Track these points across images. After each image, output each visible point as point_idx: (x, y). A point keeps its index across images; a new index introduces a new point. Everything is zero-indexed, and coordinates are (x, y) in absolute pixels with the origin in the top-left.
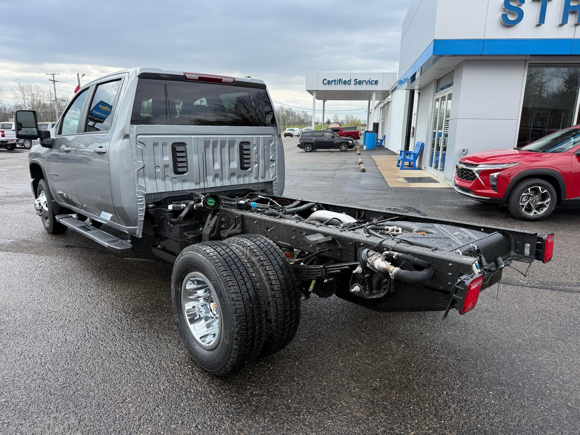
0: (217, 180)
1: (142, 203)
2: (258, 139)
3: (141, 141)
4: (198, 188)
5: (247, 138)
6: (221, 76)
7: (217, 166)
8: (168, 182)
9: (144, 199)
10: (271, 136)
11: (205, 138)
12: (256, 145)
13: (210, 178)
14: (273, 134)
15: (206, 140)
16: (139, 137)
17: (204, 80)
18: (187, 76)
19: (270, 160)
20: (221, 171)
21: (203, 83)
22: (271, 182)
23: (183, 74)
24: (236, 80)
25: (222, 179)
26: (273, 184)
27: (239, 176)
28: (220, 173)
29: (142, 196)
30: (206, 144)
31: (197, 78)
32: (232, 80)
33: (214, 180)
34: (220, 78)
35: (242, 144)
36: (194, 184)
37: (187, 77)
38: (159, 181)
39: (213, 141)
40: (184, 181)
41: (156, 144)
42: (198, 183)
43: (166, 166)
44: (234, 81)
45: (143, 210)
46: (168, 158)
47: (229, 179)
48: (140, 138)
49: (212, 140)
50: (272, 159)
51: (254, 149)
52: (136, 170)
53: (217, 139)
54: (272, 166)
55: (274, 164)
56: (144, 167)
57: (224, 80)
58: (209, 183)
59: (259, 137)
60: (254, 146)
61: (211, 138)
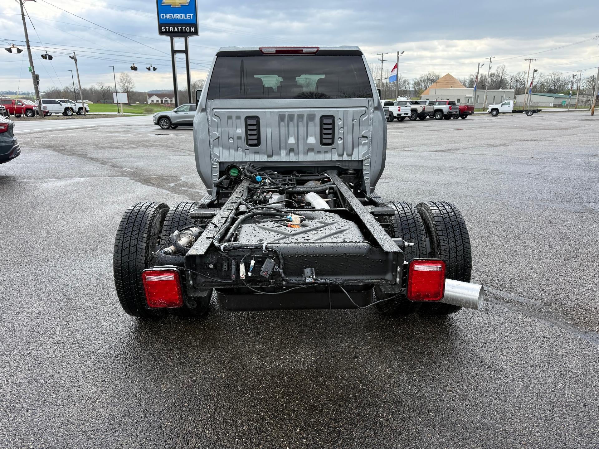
0: (292, 154)
1: (217, 170)
2: (345, 113)
3: (216, 114)
4: (271, 161)
5: (330, 111)
6: (302, 47)
7: (292, 140)
8: (240, 152)
9: (218, 166)
10: (365, 109)
11: (280, 111)
12: (342, 120)
13: (283, 152)
14: (368, 107)
15: (280, 113)
16: (215, 110)
17: (281, 53)
18: (263, 50)
19: (361, 136)
20: (296, 146)
21: (281, 56)
22: (362, 161)
23: (258, 49)
25: (297, 154)
26: (364, 164)
27: (319, 152)
28: (295, 147)
29: (216, 164)
30: (282, 118)
31: (275, 52)
32: (315, 50)
33: (288, 154)
35: (323, 117)
36: (266, 157)
37: (264, 52)
38: (232, 151)
39: (289, 115)
40: (257, 153)
41: (230, 117)
42: (269, 156)
43: (239, 138)
44: (317, 51)
45: (217, 175)
46: (240, 131)
47: (306, 154)
48: (216, 112)
49: (287, 114)
50: (364, 135)
51: (339, 123)
52: (211, 140)
53: (294, 113)
54: (364, 143)
55: (367, 141)
56: (218, 138)
57: (305, 51)
58: (283, 157)
59: (346, 111)
60: (339, 120)
61: (287, 111)
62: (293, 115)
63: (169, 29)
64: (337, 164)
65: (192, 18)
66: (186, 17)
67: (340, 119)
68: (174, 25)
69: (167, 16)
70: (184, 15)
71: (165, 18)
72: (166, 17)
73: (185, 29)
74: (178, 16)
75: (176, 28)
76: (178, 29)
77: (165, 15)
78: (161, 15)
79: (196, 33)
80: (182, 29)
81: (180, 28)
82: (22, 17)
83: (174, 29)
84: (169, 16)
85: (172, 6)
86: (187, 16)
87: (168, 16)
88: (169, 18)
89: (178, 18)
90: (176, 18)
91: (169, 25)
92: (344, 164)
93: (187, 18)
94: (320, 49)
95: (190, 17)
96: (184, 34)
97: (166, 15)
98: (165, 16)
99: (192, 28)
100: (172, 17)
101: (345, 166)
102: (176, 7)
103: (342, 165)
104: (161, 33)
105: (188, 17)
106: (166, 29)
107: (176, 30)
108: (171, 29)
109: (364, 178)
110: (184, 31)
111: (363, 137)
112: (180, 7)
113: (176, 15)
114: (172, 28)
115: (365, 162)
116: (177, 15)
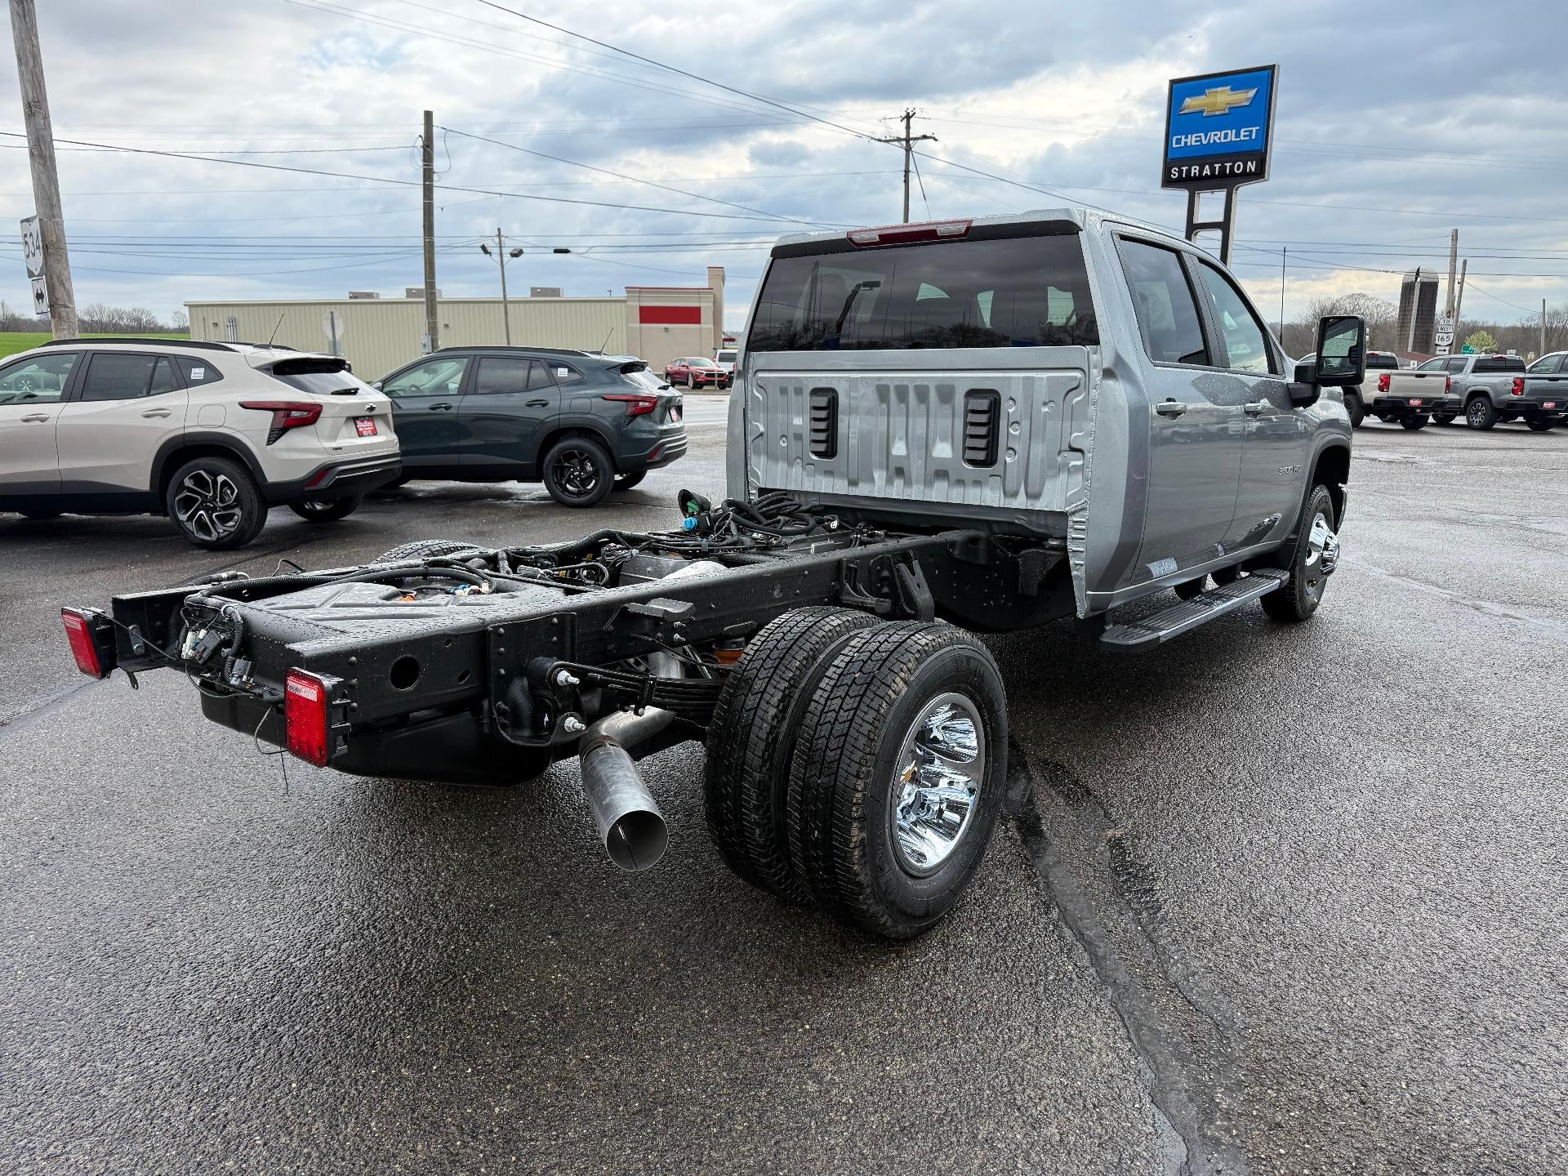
0: (898, 482)
2: (1028, 384)
3: (761, 382)
4: (855, 494)
5: (989, 378)
6: (935, 224)
7: (900, 448)
8: (797, 469)
10: (1078, 374)
11: (879, 379)
12: (1019, 401)
13: (880, 476)
14: (1086, 368)
15: (880, 383)
16: (760, 375)
17: (891, 240)
18: (856, 237)
19: (1065, 446)
20: (907, 462)
22: (1064, 515)
23: (844, 236)
24: (974, 224)
25: (908, 483)
26: (1070, 523)
27: (961, 482)
28: (906, 466)
29: (755, 491)
30: (882, 394)
31: (878, 239)
32: (963, 228)
33: (889, 481)
34: (932, 228)
35: (972, 394)
36: (845, 483)
37: (856, 241)
38: (783, 466)
39: (897, 387)
40: (829, 473)
41: (785, 391)
42: (853, 483)
43: (798, 436)
44: (970, 228)
46: (800, 421)
47: (928, 483)
48: (761, 378)
49: (892, 385)
50: (1074, 446)
51: (1008, 409)
52: (750, 439)
53: (905, 383)
54: (1074, 466)
55: (1080, 463)
56: (761, 434)
57: (941, 230)
58: (879, 487)
59: (1028, 378)
60: (1011, 402)
61: (892, 378)
62: (906, 388)
63: (1189, 171)
64: (1017, 518)
65: (1253, 137)
66: (1238, 135)
67: (1011, 399)
68: (1201, 161)
69: (1189, 140)
70: (1234, 131)
71: (1183, 144)
72: (1186, 143)
73: (1232, 168)
74: (1216, 137)
75: (1207, 167)
76: (1212, 169)
77: (1183, 137)
78: (1175, 138)
79: (1259, 174)
80: (1223, 169)
81: (1217, 166)
82: (905, 176)
83: (1201, 171)
84: (1194, 139)
85: (1205, 114)
86: (1242, 133)
87: (1192, 140)
88: (1193, 144)
89: (1218, 141)
90: (1212, 142)
91: (1190, 161)
92: (1034, 518)
93: (1242, 138)
94: (973, 225)
95: (1250, 135)
96: (1227, 181)
97: (1187, 137)
98: (1183, 140)
99: (1249, 163)
100: (1201, 141)
101: (1039, 526)
102: (1217, 113)
103: (1030, 522)
104: (1168, 182)
105: (1245, 136)
106: (1180, 172)
107: (1207, 171)
108: (1193, 171)
109: (1071, 562)
110: (1228, 172)
111: (1073, 450)
112: (1227, 111)
113: (1213, 134)
114: (1198, 168)
115: (1075, 519)
116: (1215, 135)
